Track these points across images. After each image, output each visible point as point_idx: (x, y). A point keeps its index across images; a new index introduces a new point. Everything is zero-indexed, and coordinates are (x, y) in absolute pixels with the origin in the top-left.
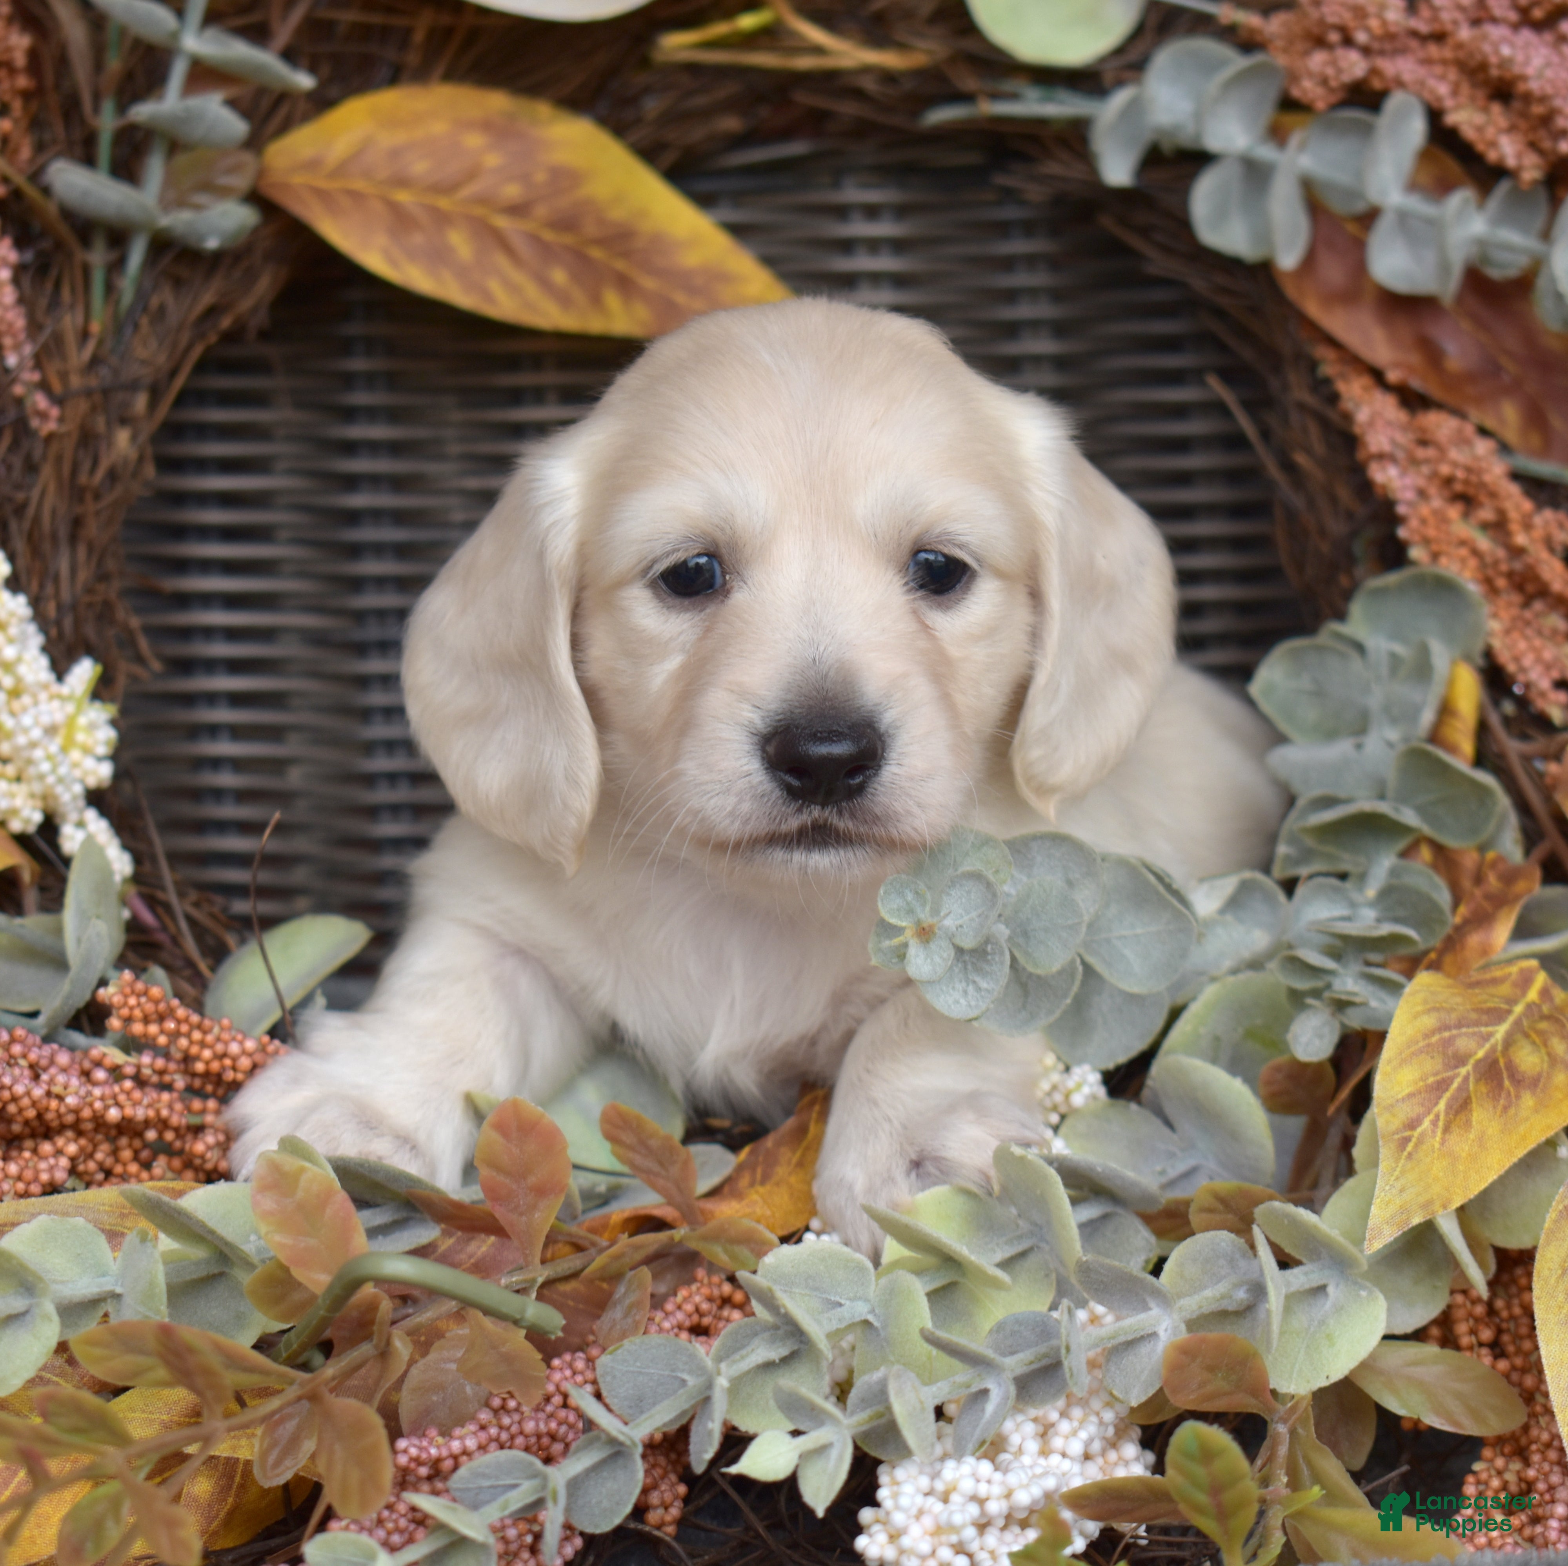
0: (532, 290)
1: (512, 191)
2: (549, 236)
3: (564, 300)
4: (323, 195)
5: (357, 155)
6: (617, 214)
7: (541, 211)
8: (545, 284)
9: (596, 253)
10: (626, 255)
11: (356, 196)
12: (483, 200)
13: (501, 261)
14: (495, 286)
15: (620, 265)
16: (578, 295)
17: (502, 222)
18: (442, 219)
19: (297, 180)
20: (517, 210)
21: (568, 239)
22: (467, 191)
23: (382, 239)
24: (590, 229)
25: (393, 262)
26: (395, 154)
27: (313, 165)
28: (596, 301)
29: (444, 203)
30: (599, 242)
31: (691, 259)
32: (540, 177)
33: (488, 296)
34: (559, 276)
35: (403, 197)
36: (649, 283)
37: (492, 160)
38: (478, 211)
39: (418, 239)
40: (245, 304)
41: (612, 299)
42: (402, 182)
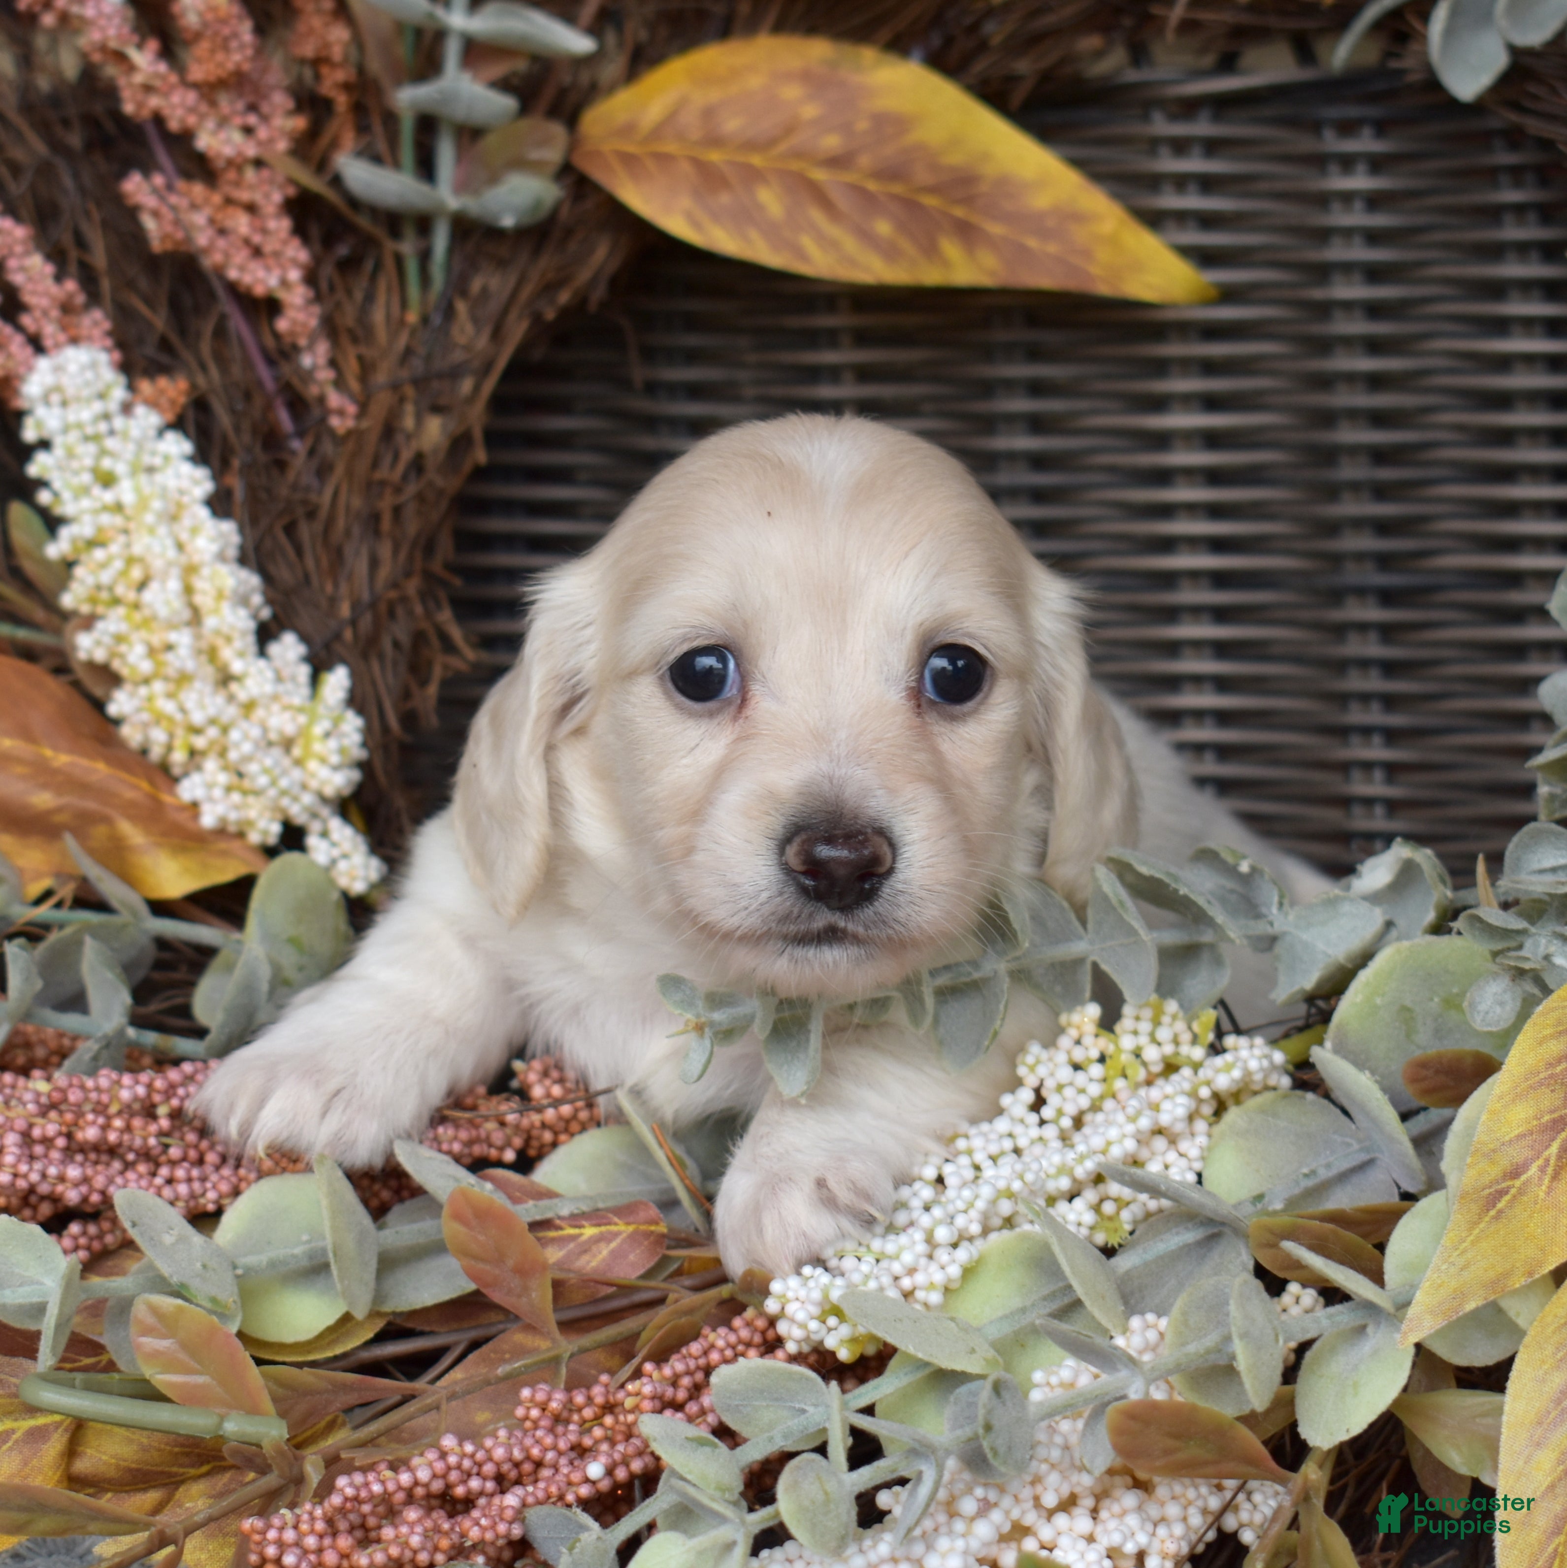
0: (850, 244)
1: (831, 142)
2: (872, 186)
3: (890, 253)
4: (629, 161)
5: (671, 117)
6: (955, 159)
7: (865, 161)
8: (867, 237)
9: (930, 201)
10: (968, 201)
11: (664, 159)
12: (798, 154)
13: (817, 215)
14: (807, 243)
15: (959, 212)
16: (906, 245)
17: (820, 175)
18: (753, 176)
19: (607, 148)
20: (836, 162)
21: (898, 189)
22: (782, 147)
23: (686, 202)
24: (923, 176)
25: (696, 225)
26: (709, 113)
27: (628, 130)
28: (931, 251)
29: (757, 160)
30: (932, 190)
31: (1041, 201)
32: (862, 125)
33: (802, 255)
34: (883, 228)
35: (715, 157)
36: (996, 229)
37: (810, 111)
38: (795, 166)
39: (725, 198)
40: (584, 275)
41: (951, 249)
42: (715, 141)
